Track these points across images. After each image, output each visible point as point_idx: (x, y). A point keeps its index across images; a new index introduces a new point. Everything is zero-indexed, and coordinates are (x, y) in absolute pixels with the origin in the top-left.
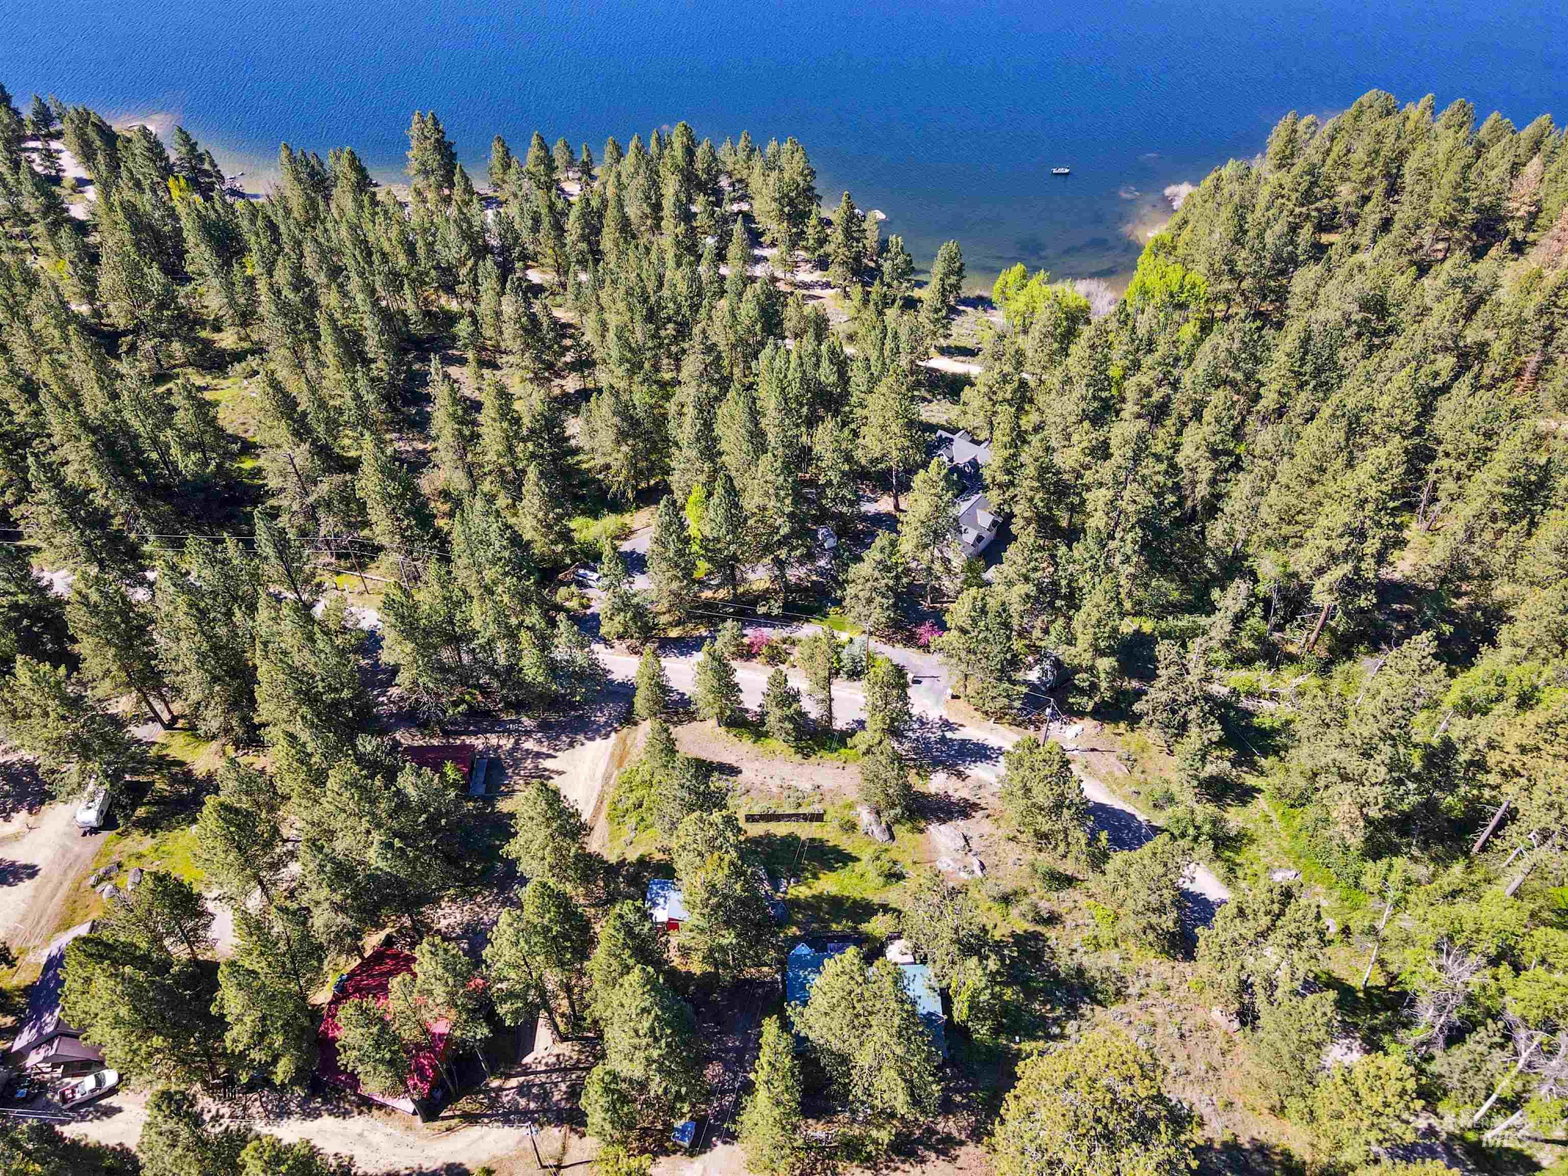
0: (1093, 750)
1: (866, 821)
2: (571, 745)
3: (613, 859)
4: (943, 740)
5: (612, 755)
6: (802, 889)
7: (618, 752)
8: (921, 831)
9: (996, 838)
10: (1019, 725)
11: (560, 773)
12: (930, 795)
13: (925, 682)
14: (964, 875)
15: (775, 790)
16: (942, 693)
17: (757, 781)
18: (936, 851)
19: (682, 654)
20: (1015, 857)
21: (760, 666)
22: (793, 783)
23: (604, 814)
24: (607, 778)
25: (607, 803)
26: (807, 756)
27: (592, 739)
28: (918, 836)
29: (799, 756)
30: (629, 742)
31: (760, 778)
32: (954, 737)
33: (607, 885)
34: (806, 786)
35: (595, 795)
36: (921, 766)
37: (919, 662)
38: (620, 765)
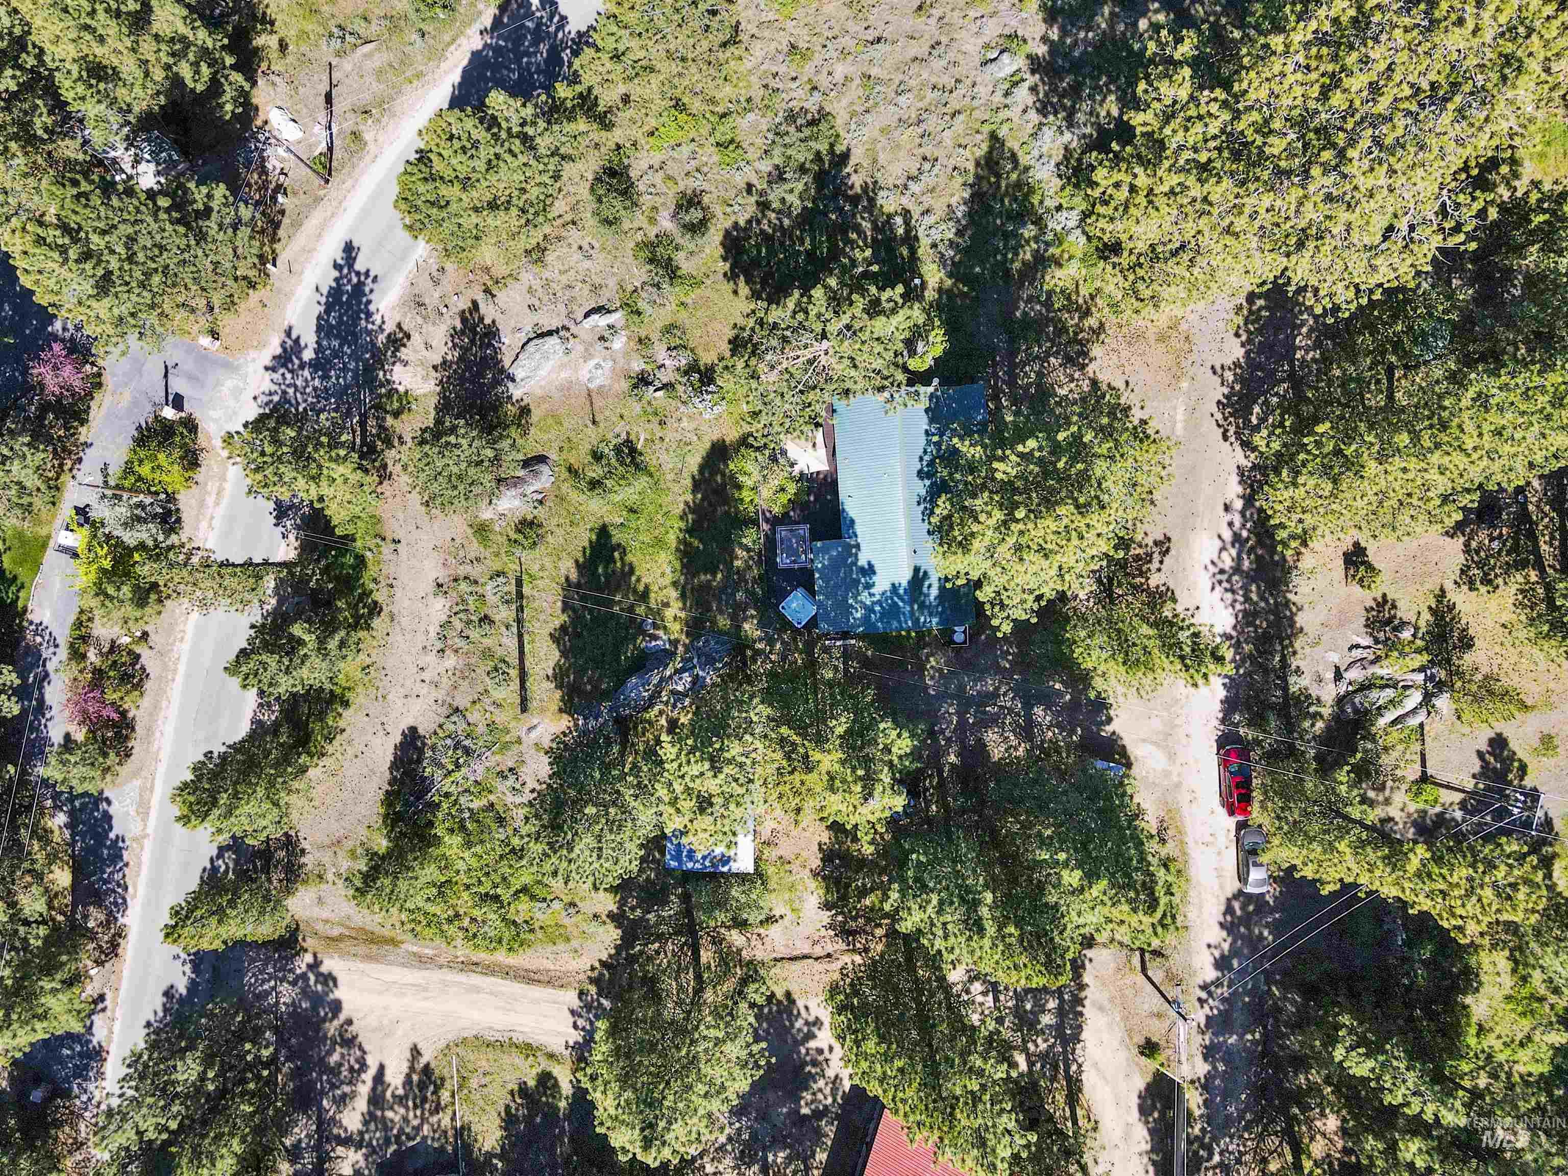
0: (329, 98)
1: (517, 503)
2: (350, 1042)
3: (611, 935)
4: (319, 365)
5: (369, 958)
6: (669, 613)
7: (362, 949)
8: (525, 411)
9: (537, 284)
10: (277, 225)
11: (416, 1052)
12: (443, 395)
13: (178, 385)
14: (618, 343)
15: (451, 661)
16: (203, 357)
17: (429, 694)
18: (567, 388)
19: (116, 855)
20: (578, 256)
21: (146, 702)
22: (434, 630)
23: (512, 960)
24: (422, 961)
25: (482, 956)
26: (375, 609)
27: (337, 1006)
28: (535, 417)
29: (376, 623)
30: (335, 932)
31: (424, 690)
32: (312, 345)
33: (660, 937)
34: (439, 608)
35: (462, 978)
36: (378, 407)
37: (126, 397)
38: (393, 942)
